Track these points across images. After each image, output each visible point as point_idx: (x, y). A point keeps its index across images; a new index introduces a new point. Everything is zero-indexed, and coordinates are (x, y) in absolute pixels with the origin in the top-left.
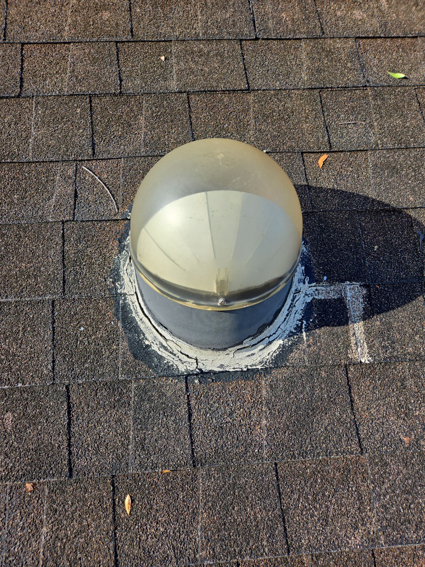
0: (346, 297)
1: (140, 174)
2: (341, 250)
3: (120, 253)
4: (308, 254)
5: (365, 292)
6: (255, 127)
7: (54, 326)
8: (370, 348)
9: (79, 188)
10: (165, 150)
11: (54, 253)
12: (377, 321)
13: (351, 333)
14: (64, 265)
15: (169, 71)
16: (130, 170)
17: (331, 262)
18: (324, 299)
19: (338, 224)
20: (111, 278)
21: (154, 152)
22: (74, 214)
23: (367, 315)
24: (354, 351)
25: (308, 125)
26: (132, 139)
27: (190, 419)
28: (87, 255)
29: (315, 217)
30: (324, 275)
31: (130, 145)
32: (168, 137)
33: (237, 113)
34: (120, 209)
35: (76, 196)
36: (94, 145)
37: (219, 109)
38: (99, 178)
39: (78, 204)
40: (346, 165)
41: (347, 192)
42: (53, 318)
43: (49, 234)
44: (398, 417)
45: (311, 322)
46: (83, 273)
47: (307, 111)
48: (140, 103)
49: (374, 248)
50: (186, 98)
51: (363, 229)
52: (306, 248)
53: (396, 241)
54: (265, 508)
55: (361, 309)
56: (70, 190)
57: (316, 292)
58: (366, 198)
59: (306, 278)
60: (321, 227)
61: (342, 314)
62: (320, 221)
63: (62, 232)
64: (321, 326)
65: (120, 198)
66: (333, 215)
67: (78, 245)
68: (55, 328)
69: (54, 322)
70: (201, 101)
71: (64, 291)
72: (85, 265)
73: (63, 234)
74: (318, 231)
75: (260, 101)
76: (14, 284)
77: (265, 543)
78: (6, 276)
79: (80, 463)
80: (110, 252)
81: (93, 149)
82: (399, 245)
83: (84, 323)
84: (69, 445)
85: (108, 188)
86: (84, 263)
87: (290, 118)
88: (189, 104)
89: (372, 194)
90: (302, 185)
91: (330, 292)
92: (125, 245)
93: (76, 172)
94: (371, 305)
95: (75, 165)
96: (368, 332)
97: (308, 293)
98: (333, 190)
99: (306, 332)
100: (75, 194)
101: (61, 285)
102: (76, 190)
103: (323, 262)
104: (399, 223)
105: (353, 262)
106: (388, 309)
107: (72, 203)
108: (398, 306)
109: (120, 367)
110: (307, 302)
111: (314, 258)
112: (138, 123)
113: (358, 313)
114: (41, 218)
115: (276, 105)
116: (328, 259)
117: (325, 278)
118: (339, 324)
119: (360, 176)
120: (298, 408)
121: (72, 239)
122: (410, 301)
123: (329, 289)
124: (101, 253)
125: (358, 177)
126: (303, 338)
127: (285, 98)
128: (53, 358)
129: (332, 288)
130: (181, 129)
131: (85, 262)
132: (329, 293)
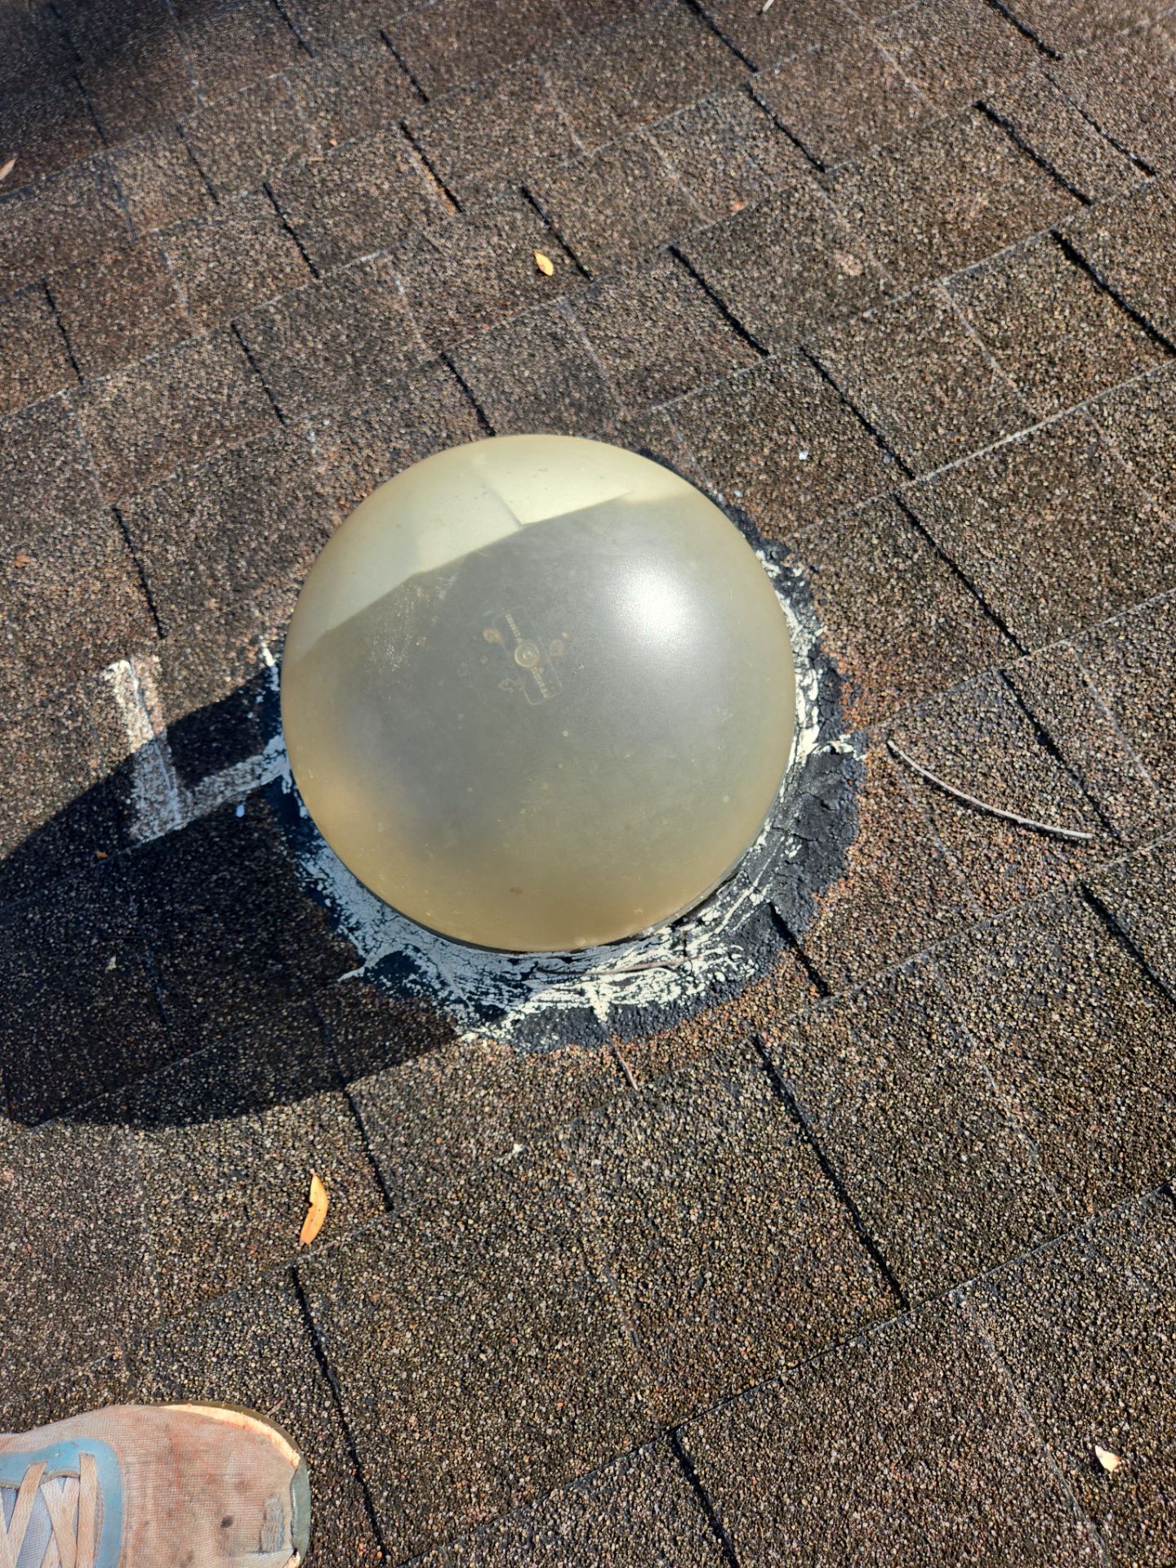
0: (181, 794)
1: (890, 888)
2: (208, 911)
3: (815, 645)
4: (299, 857)
5: (134, 830)
6: (586, 1247)
7: (873, 437)
8: (111, 699)
9: (1054, 769)
10: (855, 1001)
11: (989, 572)
12: (97, 766)
13: (157, 712)
14: (943, 557)
15: (1044, 1398)
16: (931, 886)
17: (232, 863)
18: (233, 763)
19: (229, 987)
20: (800, 578)
21: (889, 980)
22: (1011, 685)
23: (124, 772)
24: (147, 674)
25: (396, 1351)
26: (997, 1007)
27: (480, 412)
28: (899, 604)
29: (301, 982)
30: (245, 817)
31: (991, 980)
32: (874, 1064)
33: (679, 1296)
34: (885, 752)
35: (1044, 739)
36: (1115, 931)
37: (755, 1285)
38: (1014, 823)
39: (1021, 720)
40: (234, 1228)
41: (216, 1118)
42: (887, 448)
43: (1042, 612)
44: (41, 595)
45: (260, 694)
46: (881, 561)
47: (413, 1419)
48: (1066, 1180)
49: (117, 963)
50: (902, 1280)
51: (155, 1008)
52: (308, 874)
53: (55, 1013)
54: (290, 360)
55: (138, 783)
56: (1076, 749)
57: (258, 771)
58: (151, 1121)
59: (292, 788)
60: (279, 959)
61: (184, 746)
62: (283, 978)
63: (1011, 630)
64: (235, 696)
65: (906, 785)
66: (249, 1011)
67: (942, 620)
68: (870, 434)
69: (880, 441)
70: (838, 1293)
71: (899, 504)
72: (889, 580)
73: (1004, 629)
74: (284, 941)
75: (610, 1394)
76: (1037, 469)
77: (278, 317)
78: (1071, 477)
79: (665, 269)
80: (844, 638)
81: (1099, 908)
82: (45, 1005)
83: (806, 469)
84: (702, 282)
85: (965, 804)
86: (893, 581)
87: (471, 1358)
88: (876, 1255)
89: (138, 1144)
90: (361, 1076)
91: (222, 789)
92: (813, 666)
93: (1102, 817)
94: (115, 802)
95: (1123, 835)
96: (117, 733)
97: (280, 759)
98: (260, 1105)
99: (268, 668)
100: (1052, 741)
101: (916, 512)
102: (1059, 758)
103: (253, 852)
104: (47, 1078)
105: (171, 889)
106: (70, 810)
107: (1039, 712)
108: (43, 829)
109: (671, 425)
110: (277, 737)
111: (280, 855)
112: (1017, 1089)
113: (147, 768)
114: (1097, 639)
115: (541, 1400)
116: (243, 867)
117: (240, 812)
118: (190, 718)
119: (181, 1204)
120: (256, 523)
121: (969, 625)
122: (15, 854)
123: (228, 793)
124: (867, 627)
125: (187, 1194)
126: (273, 653)
127: (515, 1457)
128: (832, 383)
129: (220, 800)
130: (849, 1121)
131: (893, 587)
132: (227, 784)
